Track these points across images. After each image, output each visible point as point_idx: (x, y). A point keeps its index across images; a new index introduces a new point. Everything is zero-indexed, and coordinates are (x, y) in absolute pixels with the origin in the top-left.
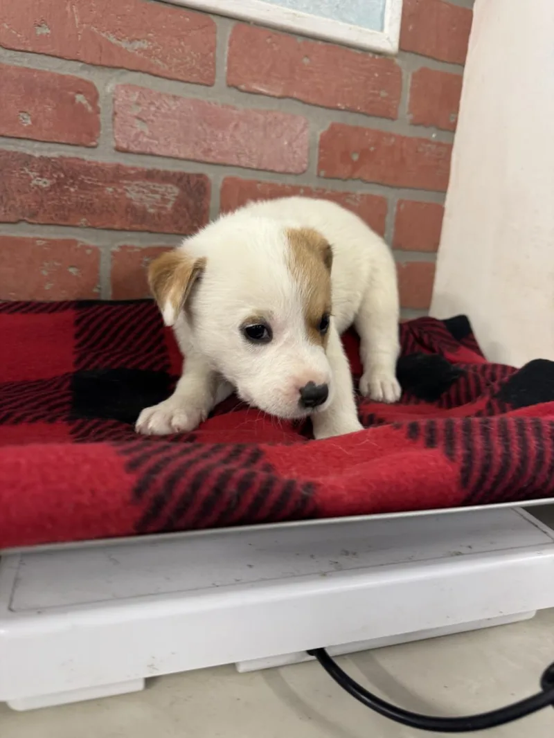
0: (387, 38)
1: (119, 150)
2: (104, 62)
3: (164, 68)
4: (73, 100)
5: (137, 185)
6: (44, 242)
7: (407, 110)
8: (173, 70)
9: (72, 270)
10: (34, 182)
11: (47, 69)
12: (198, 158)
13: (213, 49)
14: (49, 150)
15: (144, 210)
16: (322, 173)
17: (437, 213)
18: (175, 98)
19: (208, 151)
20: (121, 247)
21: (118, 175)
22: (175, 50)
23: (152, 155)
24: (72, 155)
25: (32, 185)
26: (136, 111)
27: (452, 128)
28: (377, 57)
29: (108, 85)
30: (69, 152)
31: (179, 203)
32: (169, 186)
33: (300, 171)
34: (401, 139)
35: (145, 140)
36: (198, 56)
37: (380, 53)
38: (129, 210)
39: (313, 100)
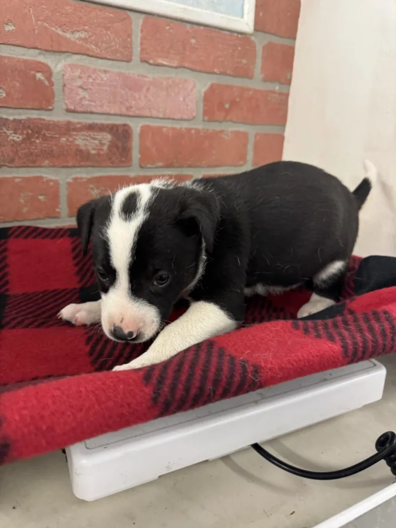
0: (245, 22)
1: (69, 111)
2: (55, 49)
3: (97, 51)
4: (34, 77)
6: (20, 180)
7: (260, 71)
8: (103, 52)
9: (41, 197)
10: (11, 138)
11: (15, 56)
12: (123, 114)
13: (130, 36)
14: (20, 114)
15: (89, 153)
16: (206, 118)
17: (280, 140)
18: (105, 72)
19: (129, 108)
20: (73, 179)
21: (68, 129)
22: (104, 37)
23: (92, 113)
24: (36, 117)
25: (9, 139)
26: (79, 83)
27: (289, 82)
28: (240, 36)
29: (58, 65)
30: (34, 115)
31: (112, 145)
32: (105, 134)
33: (191, 117)
34: (256, 91)
35: (87, 102)
36: (120, 41)
37: (241, 33)
38: (78, 152)
39: (198, 68)
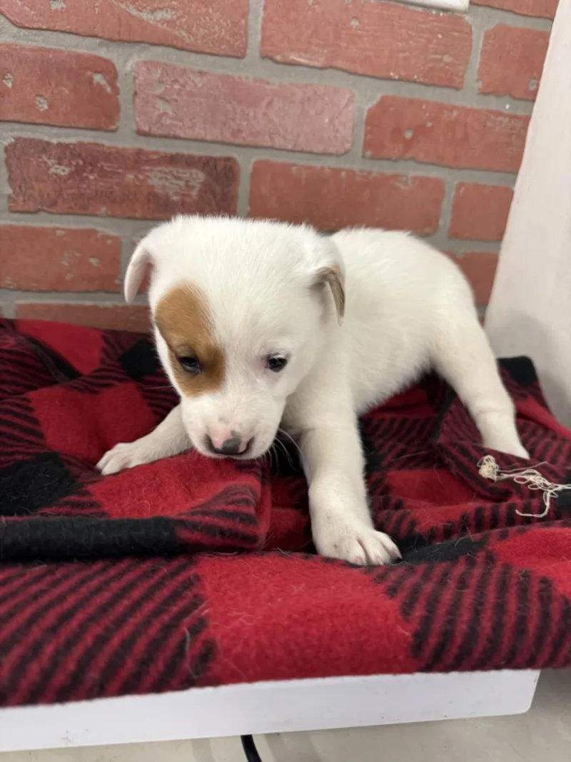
1: (140, 133)
2: (124, 37)
3: (189, 40)
4: (91, 79)
5: (160, 171)
6: (63, 233)
7: (476, 77)
8: (199, 42)
9: (93, 261)
10: (52, 170)
11: (63, 48)
12: (226, 141)
13: (245, 15)
14: (67, 136)
15: (167, 197)
16: (369, 153)
17: (505, 198)
18: (201, 73)
19: (236, 132)
21: (139, 160)
22: (202, 18)
23: (176, 137)
24: (91, 140)
25: (50, 172)
26: (159, 90)
27: (532, 97)
28: (442, 14)
29: (128, 62)
30: (88, 137)
31: (205, 189)
32: (194, 171)
33: (342, 151)
34: (467, 111)
35: (168, 122)
36: (228, 25)
37: (445, 10)
38: (151, 197)
39: (360, 70)
